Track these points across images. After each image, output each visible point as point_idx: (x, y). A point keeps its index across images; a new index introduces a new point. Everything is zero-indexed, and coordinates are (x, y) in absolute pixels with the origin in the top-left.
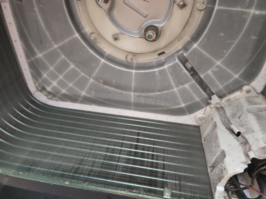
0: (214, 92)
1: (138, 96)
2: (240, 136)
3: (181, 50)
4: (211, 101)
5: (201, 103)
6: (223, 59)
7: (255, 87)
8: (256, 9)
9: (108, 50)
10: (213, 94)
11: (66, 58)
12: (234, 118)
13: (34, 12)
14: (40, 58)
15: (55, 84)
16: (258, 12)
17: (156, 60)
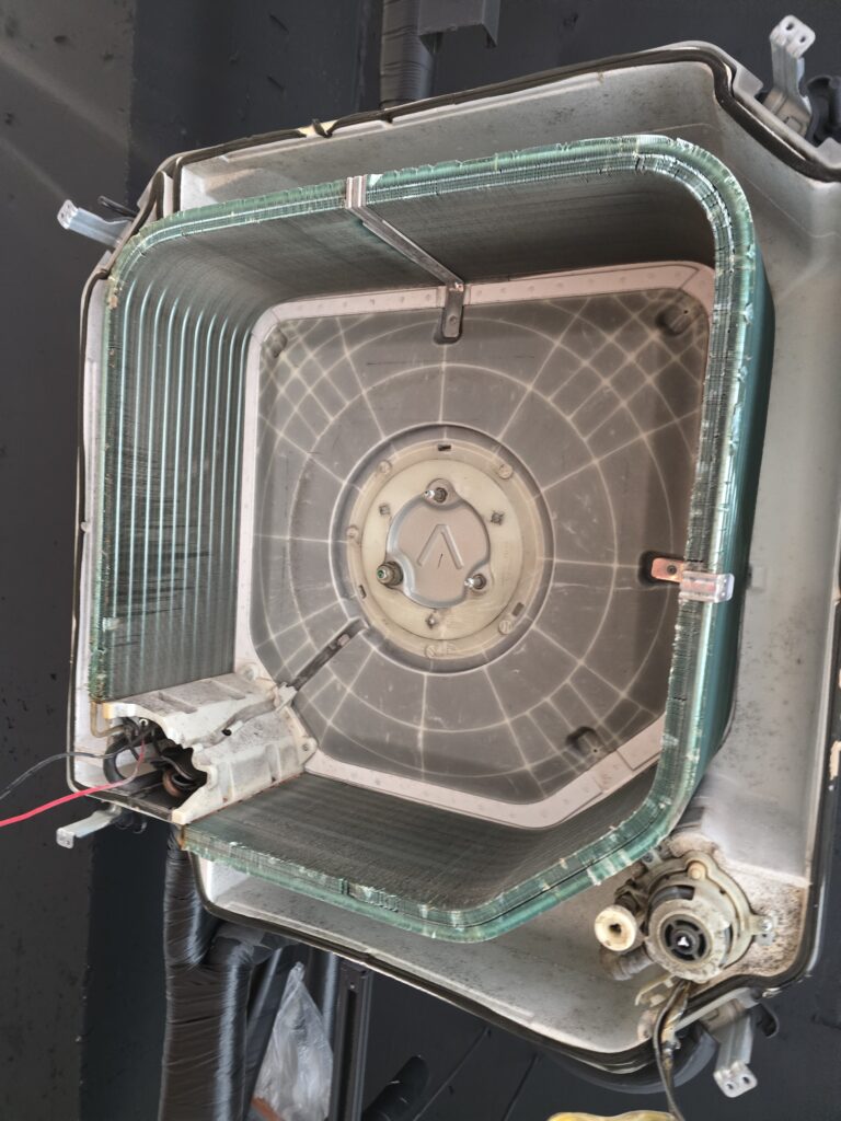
0: (302, 690)
1: (284, 549)
2: (223, 735)
3: (369, 624)
4: (284, 687)
5: (280, 670)
6: (356, 696)
7: (315, 758)
8: (425, 733)
9: (365, 491)
10: (298, 689)
11: (344, 409)
12: (255, 726)
13: (418, 362)
14: (342, 353)
15: (296, 373)
16: (420, 736)
17: (352, 581)
